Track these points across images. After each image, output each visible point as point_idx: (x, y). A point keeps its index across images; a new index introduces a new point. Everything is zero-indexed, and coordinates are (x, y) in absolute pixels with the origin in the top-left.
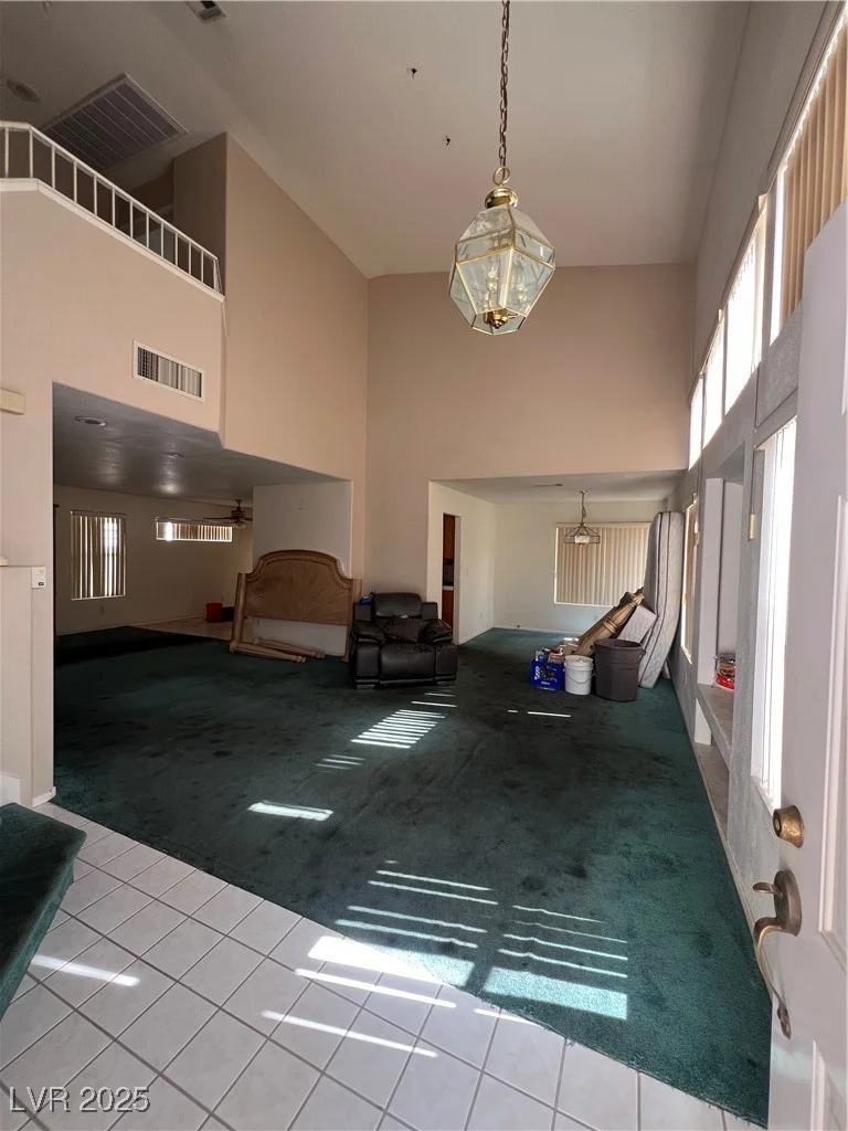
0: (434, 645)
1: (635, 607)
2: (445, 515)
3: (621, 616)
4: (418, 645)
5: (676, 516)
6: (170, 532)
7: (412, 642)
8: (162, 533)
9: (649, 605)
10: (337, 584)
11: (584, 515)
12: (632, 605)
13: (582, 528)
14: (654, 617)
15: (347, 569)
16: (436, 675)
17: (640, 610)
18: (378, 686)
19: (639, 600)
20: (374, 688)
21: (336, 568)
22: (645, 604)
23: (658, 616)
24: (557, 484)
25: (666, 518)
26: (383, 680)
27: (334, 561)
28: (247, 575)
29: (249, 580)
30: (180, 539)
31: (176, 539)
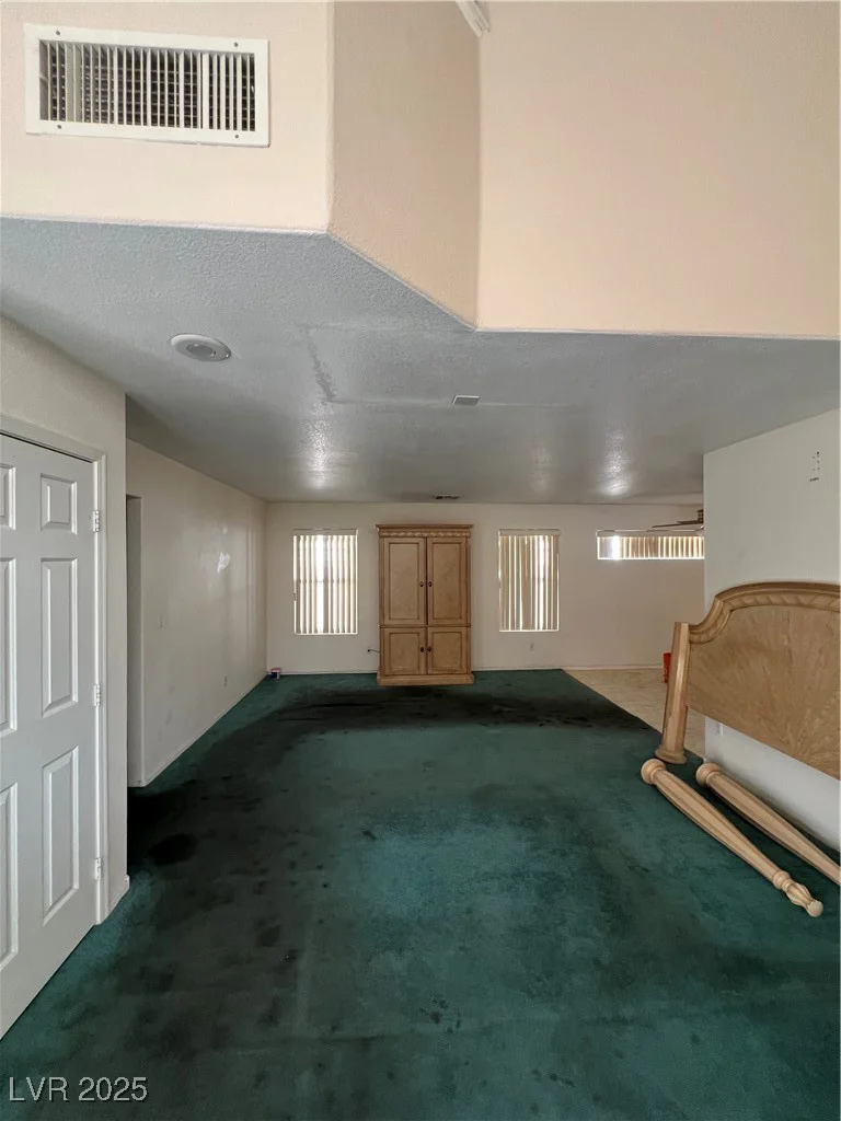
6: (617, 548)
8: (605, 549)
28: (692, 628)
29: (695, 638)
30: (630, 558)
31: (625, 558)
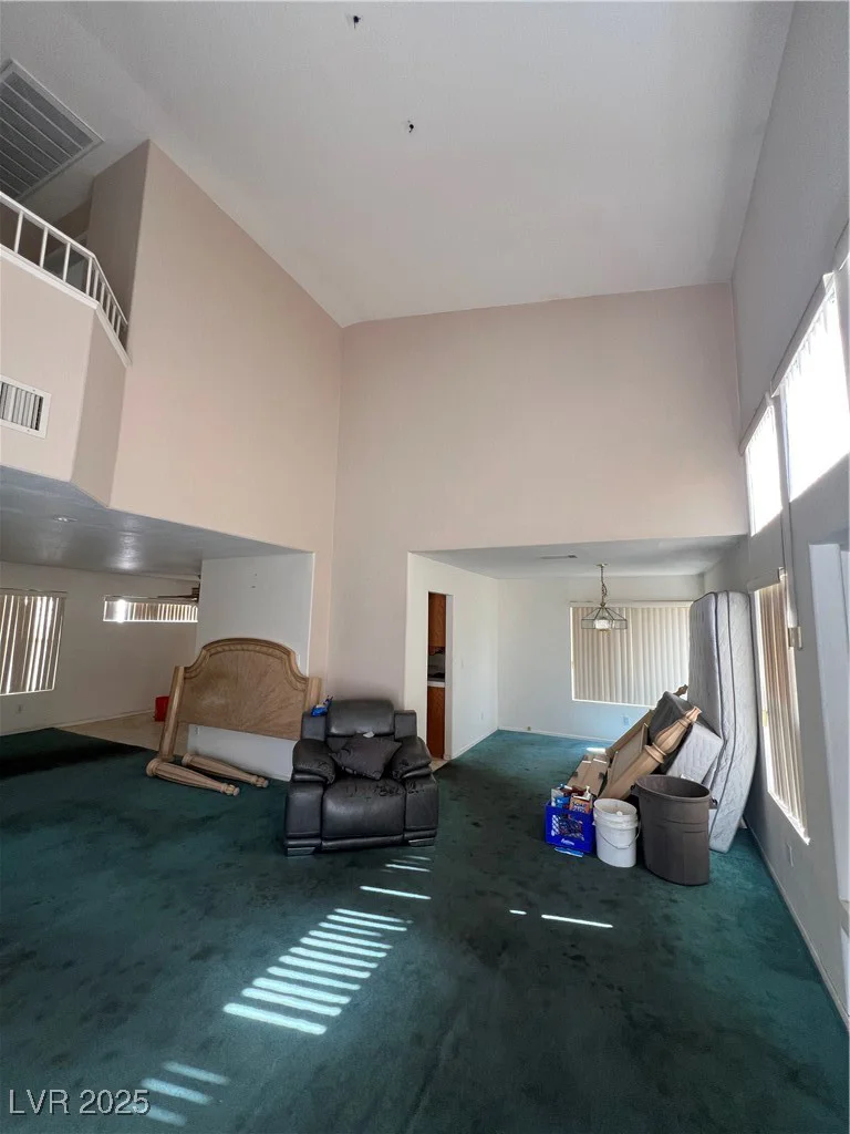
0: (403, 782)
1: (690, 727)
2: (431, 595)
3: (670, 737)
4: (381, 784)
5: (737, 598)
6: (122, 611)
7: (373, 779)
8: (111, 613)
9: (709, 722)
10: (290, 683)
11: (605, 594)
12: (685, 723)
13: (603, 610)
14: (720, 742)
15: (304, 665)
16: (406, 830)
17: (699, 732)
18: (319, 850)
19: (693, 715)
20: (314, 853)
21: (290, 661)
22: (702, 720)
23: (726, 742)
24: (570, 555)
25: (722, 600)
26: (327, 840)
27: (287, 652)
28: (186, 668)
29: (188, 675)
30: (133, 620)
31: (129, 620)
